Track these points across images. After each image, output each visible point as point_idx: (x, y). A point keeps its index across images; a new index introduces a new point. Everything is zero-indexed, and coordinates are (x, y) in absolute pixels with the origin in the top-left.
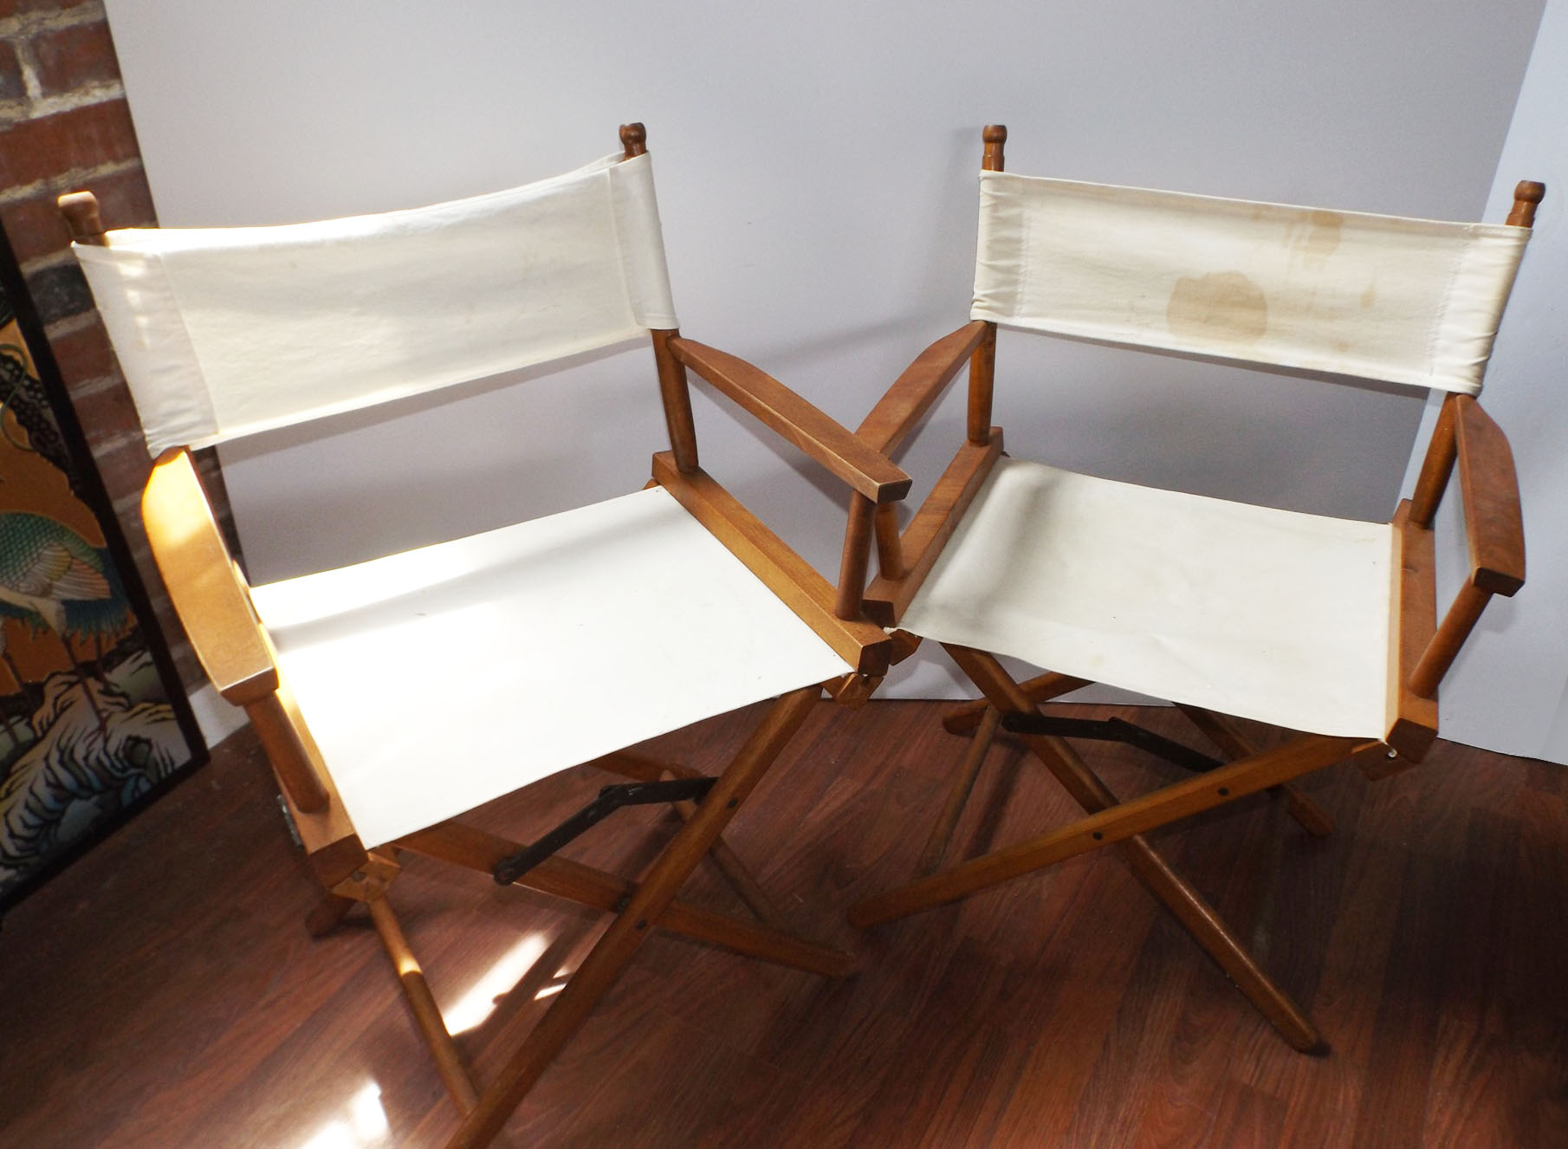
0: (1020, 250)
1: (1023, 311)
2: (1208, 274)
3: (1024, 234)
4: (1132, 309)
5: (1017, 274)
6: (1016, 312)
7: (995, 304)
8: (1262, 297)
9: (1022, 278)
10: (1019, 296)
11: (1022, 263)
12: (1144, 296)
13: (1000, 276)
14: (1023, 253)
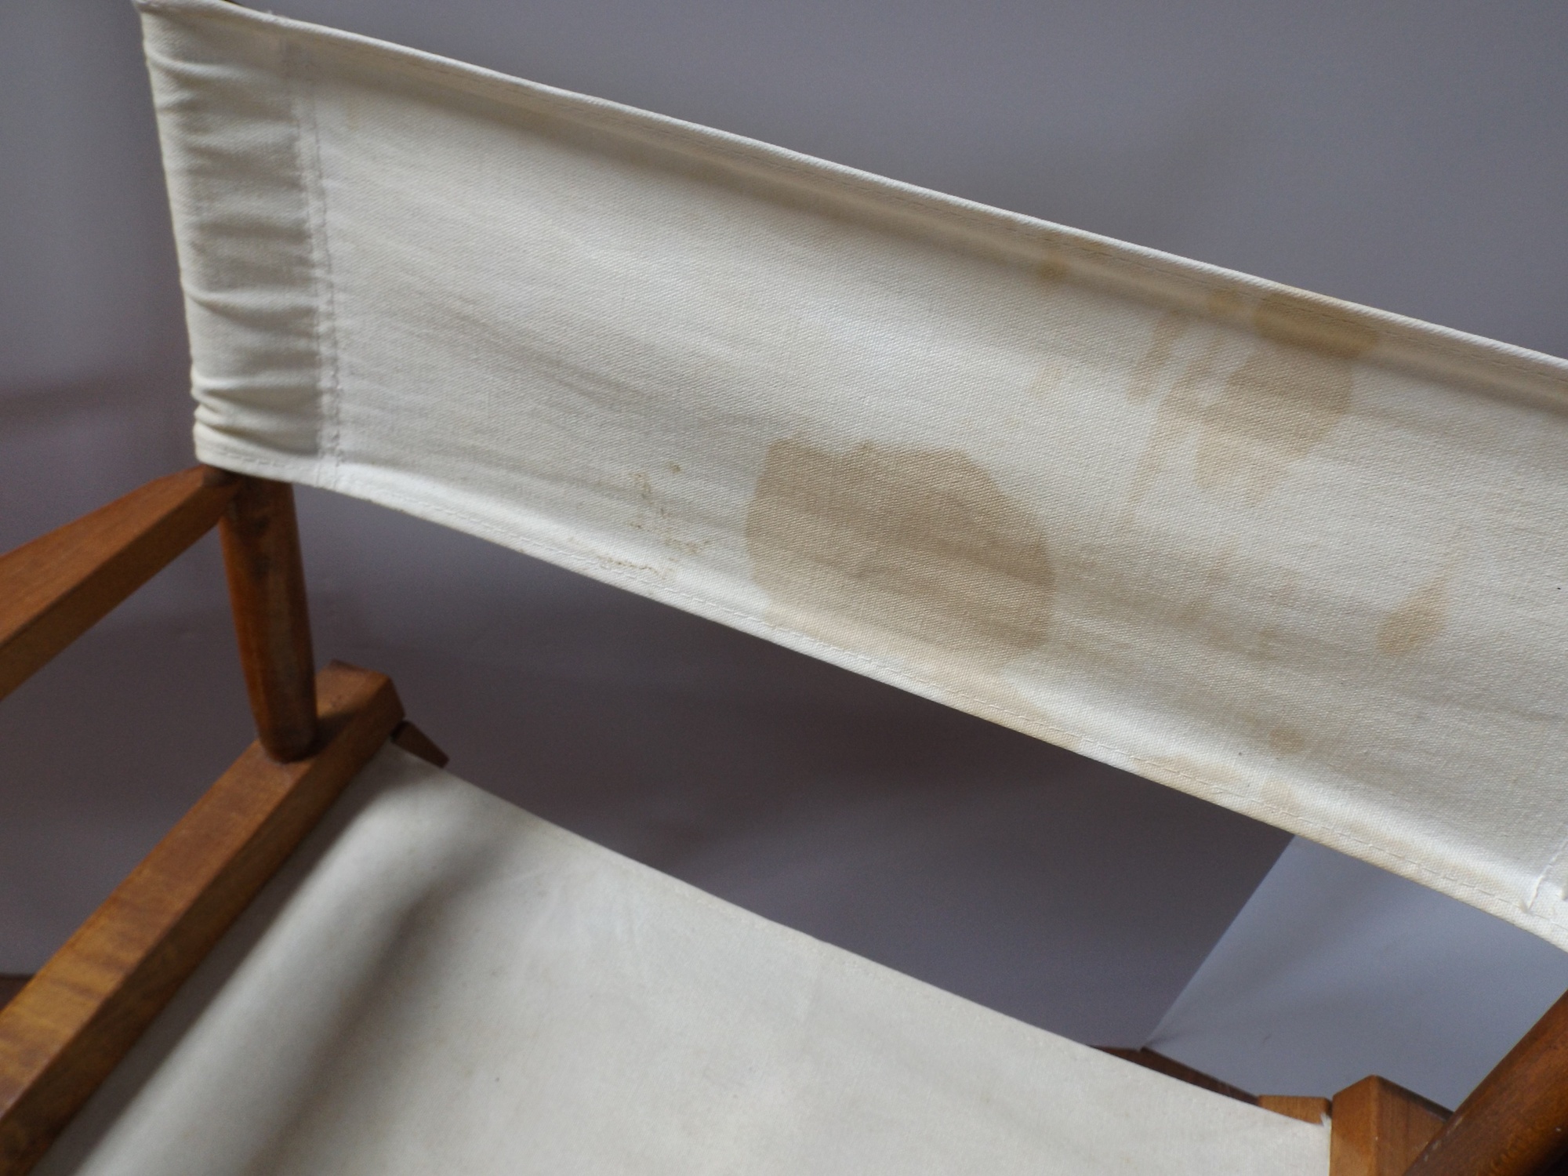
0: (304, 262)
1: (345, 444)
2: (866, 447)
3: (311, 214)
4: (646, 496)
5: (308, 335)
6: (326, 444)
7: (249, 420)
8: (1039, 550)
9: (325, 350)
10: (326, 400)
11: (321, 303)
12: (678, 469)
13: (251, 340)
14: (318, 273)
